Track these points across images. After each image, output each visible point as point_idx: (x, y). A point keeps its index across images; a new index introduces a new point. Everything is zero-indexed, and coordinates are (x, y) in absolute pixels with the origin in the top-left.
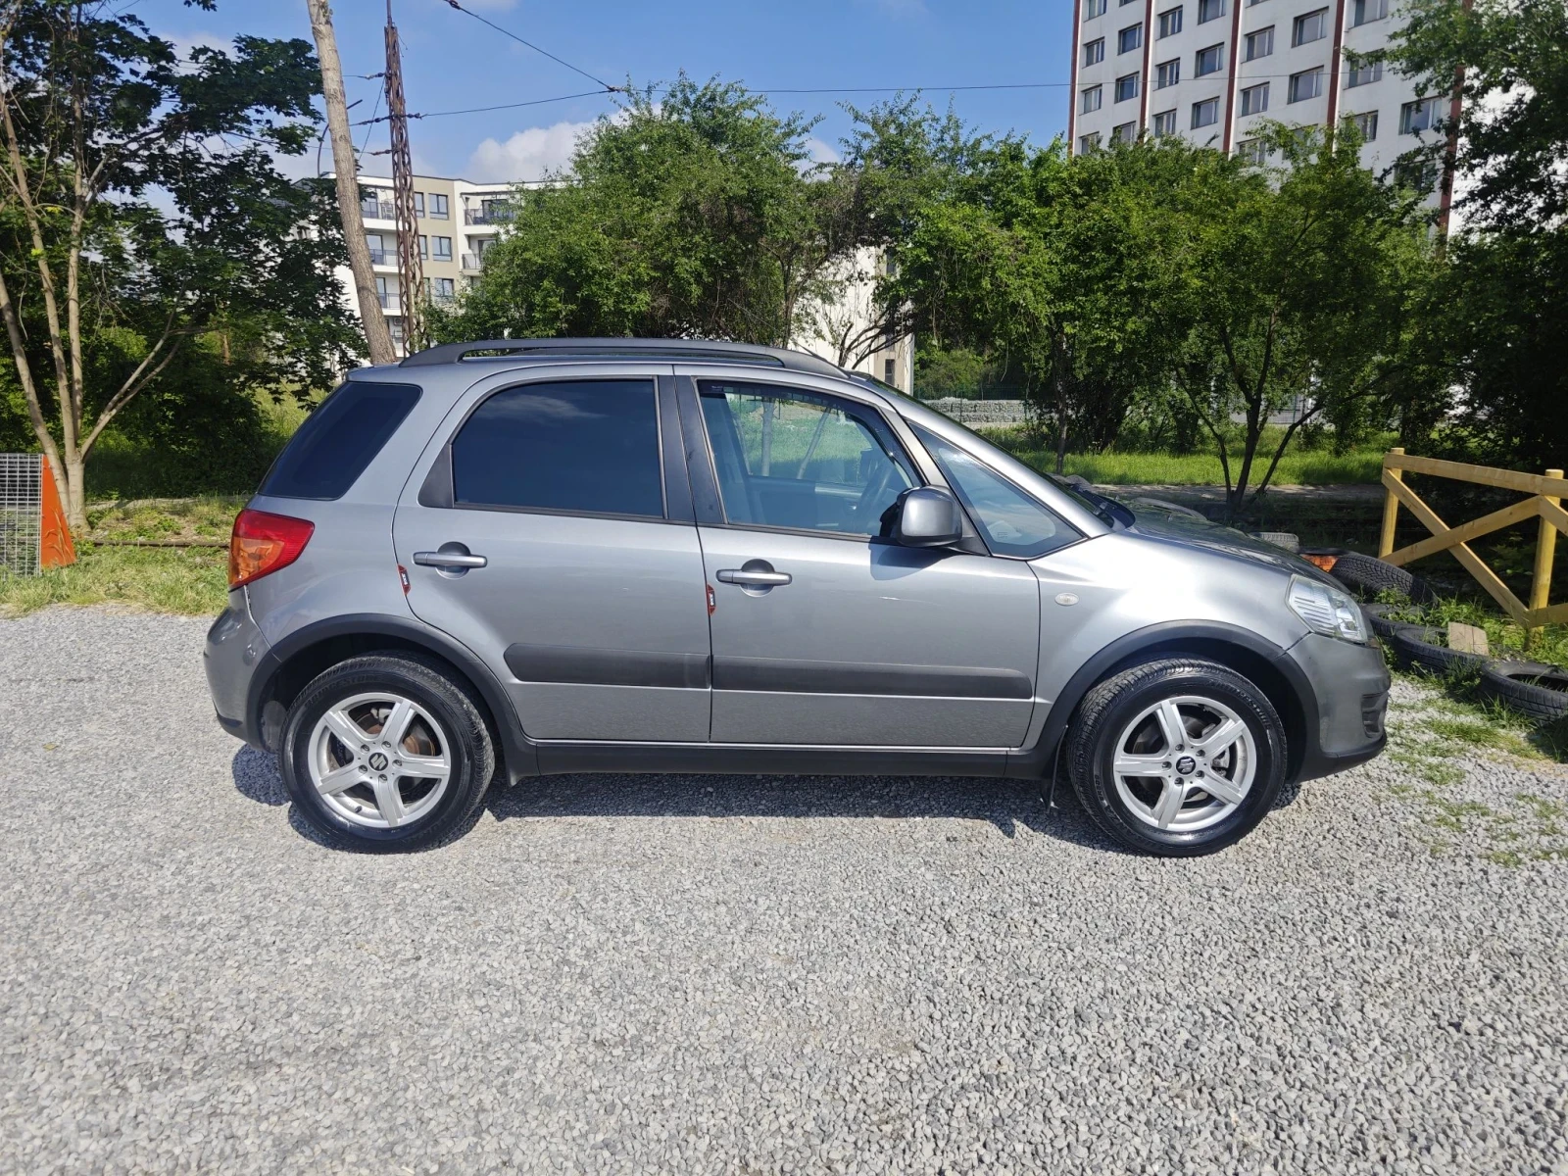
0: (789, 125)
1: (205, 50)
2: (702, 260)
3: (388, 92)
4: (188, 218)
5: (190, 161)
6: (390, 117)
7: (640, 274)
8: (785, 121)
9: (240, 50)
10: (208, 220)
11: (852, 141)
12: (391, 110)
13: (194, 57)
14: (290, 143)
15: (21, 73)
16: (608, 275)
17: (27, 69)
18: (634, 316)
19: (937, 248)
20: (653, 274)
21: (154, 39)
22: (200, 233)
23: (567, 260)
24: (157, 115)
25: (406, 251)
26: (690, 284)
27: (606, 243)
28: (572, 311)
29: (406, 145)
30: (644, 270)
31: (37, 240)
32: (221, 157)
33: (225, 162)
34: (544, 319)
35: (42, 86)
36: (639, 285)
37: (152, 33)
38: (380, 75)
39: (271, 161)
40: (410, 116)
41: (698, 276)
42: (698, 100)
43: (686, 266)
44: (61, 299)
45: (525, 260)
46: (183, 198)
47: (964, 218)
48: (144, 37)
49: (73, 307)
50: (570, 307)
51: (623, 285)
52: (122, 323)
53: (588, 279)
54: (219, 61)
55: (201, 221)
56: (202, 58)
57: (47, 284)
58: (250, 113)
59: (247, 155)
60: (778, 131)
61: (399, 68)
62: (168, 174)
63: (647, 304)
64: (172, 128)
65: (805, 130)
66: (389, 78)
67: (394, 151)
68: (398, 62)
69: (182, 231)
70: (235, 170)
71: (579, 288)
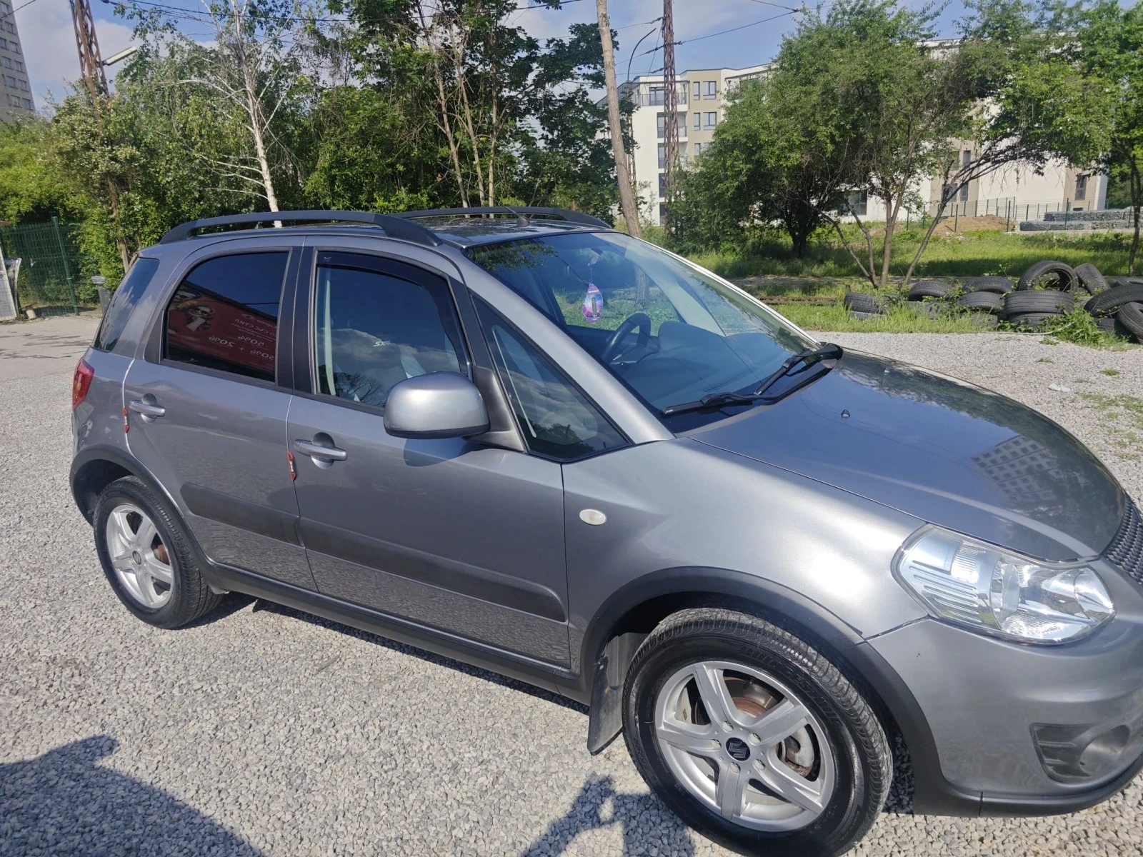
0: (924, 12)
1: (553, 40)
2: (835, 126)
3: (663, 29)
4: (545, 133)
5: (548, 100)
6: (664, 46)
7: (793, 141)
8: (920, 10)
9: (572, 32)
10: (556, 133)
11: (963, 23)
12: (665, 41)
13: (548, 46)
14: (597, 82)
15: (470, 62)
16: (773, 144)
17: (473, 60)
18: (789, 169)
19: (1021, 98)
20: (803, 139)
21: (529, 38)
22: (552, 141)
23: (747, 137)
24: (531, 77)
25: (669, 134)
26: (826, 144)
27: (773, 123)
28: (750, 169)
29: (673, 63)
30: (797, 137)
31: (476, 156)
32: (564, 95)
33: (565, 98)
34: (732, 176)
35: (480, 68)
36: (792, 148)
37: (528, 35)
38: (659, 19)
39: (587, 94)
40: (676, 44)
41: (832, 137)
42: (853, 9)
43: (823, 132)
44: (485, 186)
45: (723, 139)
46: (543, 121)
47: (1043, 74)
48: (525, 38)
49: (491, 186)
50: (749, 166)
51: (782, 149)
52: (513, 196)
53: (760, 147)
54: (560, 45)
55: (553, 134)
56: (551, 45)
57: (480, 177)
58: (575, 69)
59: (576, 93)
60: (916, 20)
61: (671, 12)
62: (536, 110)
63: (797, 160)
64: (539, 83)
65: (937, 14)
66: (665, 19)
67: (666, 68)
68: (671, 8)
69: (543, 141)
70: (570, 102)
71: (754, 153)
